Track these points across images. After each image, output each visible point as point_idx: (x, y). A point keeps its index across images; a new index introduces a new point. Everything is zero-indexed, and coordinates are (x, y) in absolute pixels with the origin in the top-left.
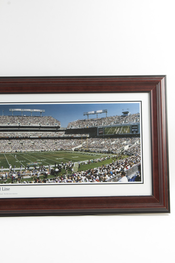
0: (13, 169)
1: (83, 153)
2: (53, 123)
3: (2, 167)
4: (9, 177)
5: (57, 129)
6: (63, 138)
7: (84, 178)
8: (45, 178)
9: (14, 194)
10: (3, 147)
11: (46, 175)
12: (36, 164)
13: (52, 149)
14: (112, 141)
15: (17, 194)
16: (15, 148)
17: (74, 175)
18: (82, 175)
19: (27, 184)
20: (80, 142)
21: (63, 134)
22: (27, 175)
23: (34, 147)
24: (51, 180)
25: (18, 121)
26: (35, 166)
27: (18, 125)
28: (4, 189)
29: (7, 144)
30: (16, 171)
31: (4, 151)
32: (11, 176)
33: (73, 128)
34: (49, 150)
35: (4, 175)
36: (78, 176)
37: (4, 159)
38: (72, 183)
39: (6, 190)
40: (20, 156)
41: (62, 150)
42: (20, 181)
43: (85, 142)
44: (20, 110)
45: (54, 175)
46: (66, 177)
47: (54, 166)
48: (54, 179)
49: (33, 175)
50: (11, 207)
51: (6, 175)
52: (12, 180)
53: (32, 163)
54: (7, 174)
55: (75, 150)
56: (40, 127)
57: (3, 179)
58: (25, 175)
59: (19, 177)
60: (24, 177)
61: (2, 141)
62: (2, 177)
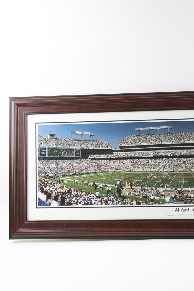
3: (190, 187)
10: (190, 166)
28: (192, 210)
31: (191, 170)
35: (192, 195)
37: (191, 178)
57: (191, 200)
61: (189, 159)
62: (190, 197)
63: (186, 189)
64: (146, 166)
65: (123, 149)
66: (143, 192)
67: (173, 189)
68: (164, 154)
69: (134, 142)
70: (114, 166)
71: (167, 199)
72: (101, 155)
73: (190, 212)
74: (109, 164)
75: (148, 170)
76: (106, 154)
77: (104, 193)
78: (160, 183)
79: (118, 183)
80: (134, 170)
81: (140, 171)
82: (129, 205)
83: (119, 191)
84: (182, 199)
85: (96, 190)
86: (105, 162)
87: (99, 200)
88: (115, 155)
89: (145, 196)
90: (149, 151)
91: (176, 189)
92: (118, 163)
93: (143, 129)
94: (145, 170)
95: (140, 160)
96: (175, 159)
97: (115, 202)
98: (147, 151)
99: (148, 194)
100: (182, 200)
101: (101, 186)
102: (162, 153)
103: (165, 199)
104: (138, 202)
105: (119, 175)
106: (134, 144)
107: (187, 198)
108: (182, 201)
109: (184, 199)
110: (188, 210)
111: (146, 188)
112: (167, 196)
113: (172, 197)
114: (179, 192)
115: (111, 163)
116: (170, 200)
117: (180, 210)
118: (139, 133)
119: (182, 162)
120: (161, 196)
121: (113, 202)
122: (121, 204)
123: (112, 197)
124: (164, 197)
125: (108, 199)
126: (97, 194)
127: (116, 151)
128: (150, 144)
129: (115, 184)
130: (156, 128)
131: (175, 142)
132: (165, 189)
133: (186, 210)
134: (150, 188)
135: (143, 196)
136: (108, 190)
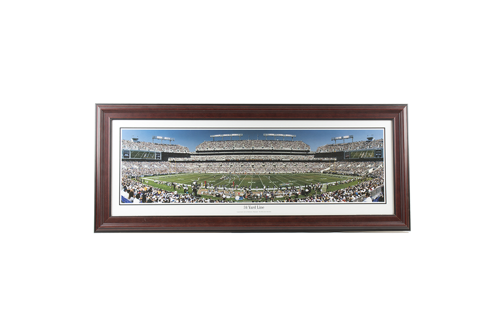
0: (266, 189)
1: (331, 175)
2: (303, 147)
3: (257, 188)
4: (263, 196)
5: (307, 153)
6: (313, 161)
7: (331, 198)
8: (296, 198)
9: (268, 212)
10: (258, 169)
11: (297, 195)
12: (288, 185)
13: (302, 171)
14: (358, 165)
16: (269, 170)
17: (322, 195)
18: (330, 196)
19: (279, 203)
20: (328, 165)
21: (312, 158)
22: (279, 195)
23: (286, 169)
24: (301, 199)
25: (271, 145)
26: (286, 187)
27: (271, 149)
28: (258, 207)
29: (261, 166)
30: (269, 191)
31: (258, 173)
32: (265, 195)
33: (322, 152)
34: (300, 172)
35: (259, 195)
36: (327, 196)
37: (258, 180)
38: (321, 203)
39: (260, 208)
40: (273, 177)
41: (311, 172)
42: (273, 200)
43: (332, 165)
44: (273, 135)
45: (304, 195)
46: (316, 197)
47: (304, 187)
48: (304, 199)
49: (285, 195)
52: (266, 199)
53: (284, 184)
54: (261, 194)
55: (323, 173)
56: (292, 151)
57: (258, 198)
59: (273, 197)
60: (277, 197)
61: (257, 163)
63: (254, 189)
64: (219, 169)
65: (199, 153)
66: (216, 192)
67: (243, 189)
68: (235, 159)
69: (209, 147)
70: (191, 168)
71: (237, 198)
72: (180, 158)
73: (256, 210)
74: (186, 167)
75: (221, 172)
76: (184, 157)
77: (181, 192)
78: (231, 184)
79: (194, 183)
80: (209, 172)
81: (214, 173)
82: (204, 203)
83: (195, 191)
85: (175, 189)
86: (183, 164)
87: (177, 198)
88: (192, 158)
89: (218, 195)
90: (222, 156)
91: (245, 189)
92: (195, 166)
93: (217, 136)
94: (218, 172)
95: (215, 163)
96: (245, 163)
97: (192, 200)
98: (220, 156)
99: (221, 194)
101: (179, 186)
102: (233, 157)
103: (235, 198)
104: (212, 201)
105: (195, 176)
106: (209, 149)
107: (255, 197)
108: (250, 199)
109: (252, 198)
111: (219, 188)
112: (237, 195)
113: (242, 196)
114: (248, 192)
115: (188, 166)
116: (240, 199)
117: (248, 207)
118: (214, 139)
119: (251, 166)
120: (232, 195)
121: (189, 200)
122: (197, 202)
123: (188, 196)
124: (235, 196)
125: (185, 197)
126: (176, 192)
127: (193, 155)
128: (223, 149)
129: (192, 184)
130: (229, 135)
131: (245, 148)
132: (235, 189)
133: (254, 208)
134: (223, 188)
135: (216, 195)
136: (185, 190)
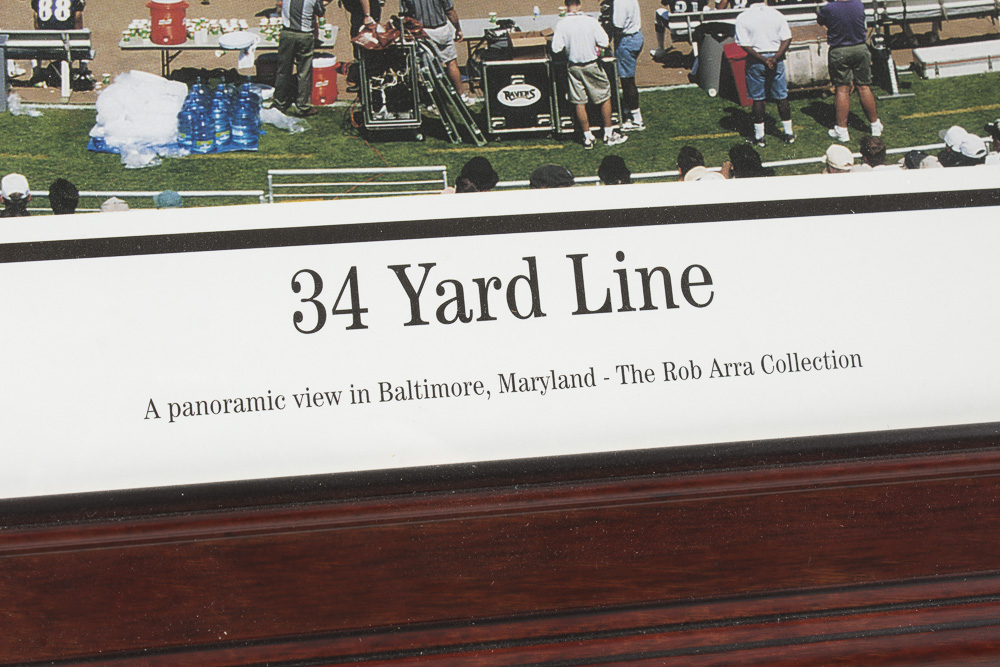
4: (669, 59)
9: (795, 364)
15: (855, 361)
19: (996, 174)
28: (600, 282)
32: (699, 35)
35: (579, 35)
39: (637, 298)
42: (877, 128)
50: (807, 628)
51: (615, 33)
57: (569, 108)
58: (948, 29)
59: (854, 62)
60: (945, 61)
62: (553, 71)
71: (140, 112)
73: (559, 337)
84: (400, 100)
100: (407, 120)
103: (89, 118)
107: (501, 78)
108: (405, 135)
109: (441, 98)
110: (523, 291)
112: (129, 59)
113: (233, 77)
116: (192, 123)
117: (383, 298)
120: (14, 68)
124: (82, 84)
133: (497, 299)
